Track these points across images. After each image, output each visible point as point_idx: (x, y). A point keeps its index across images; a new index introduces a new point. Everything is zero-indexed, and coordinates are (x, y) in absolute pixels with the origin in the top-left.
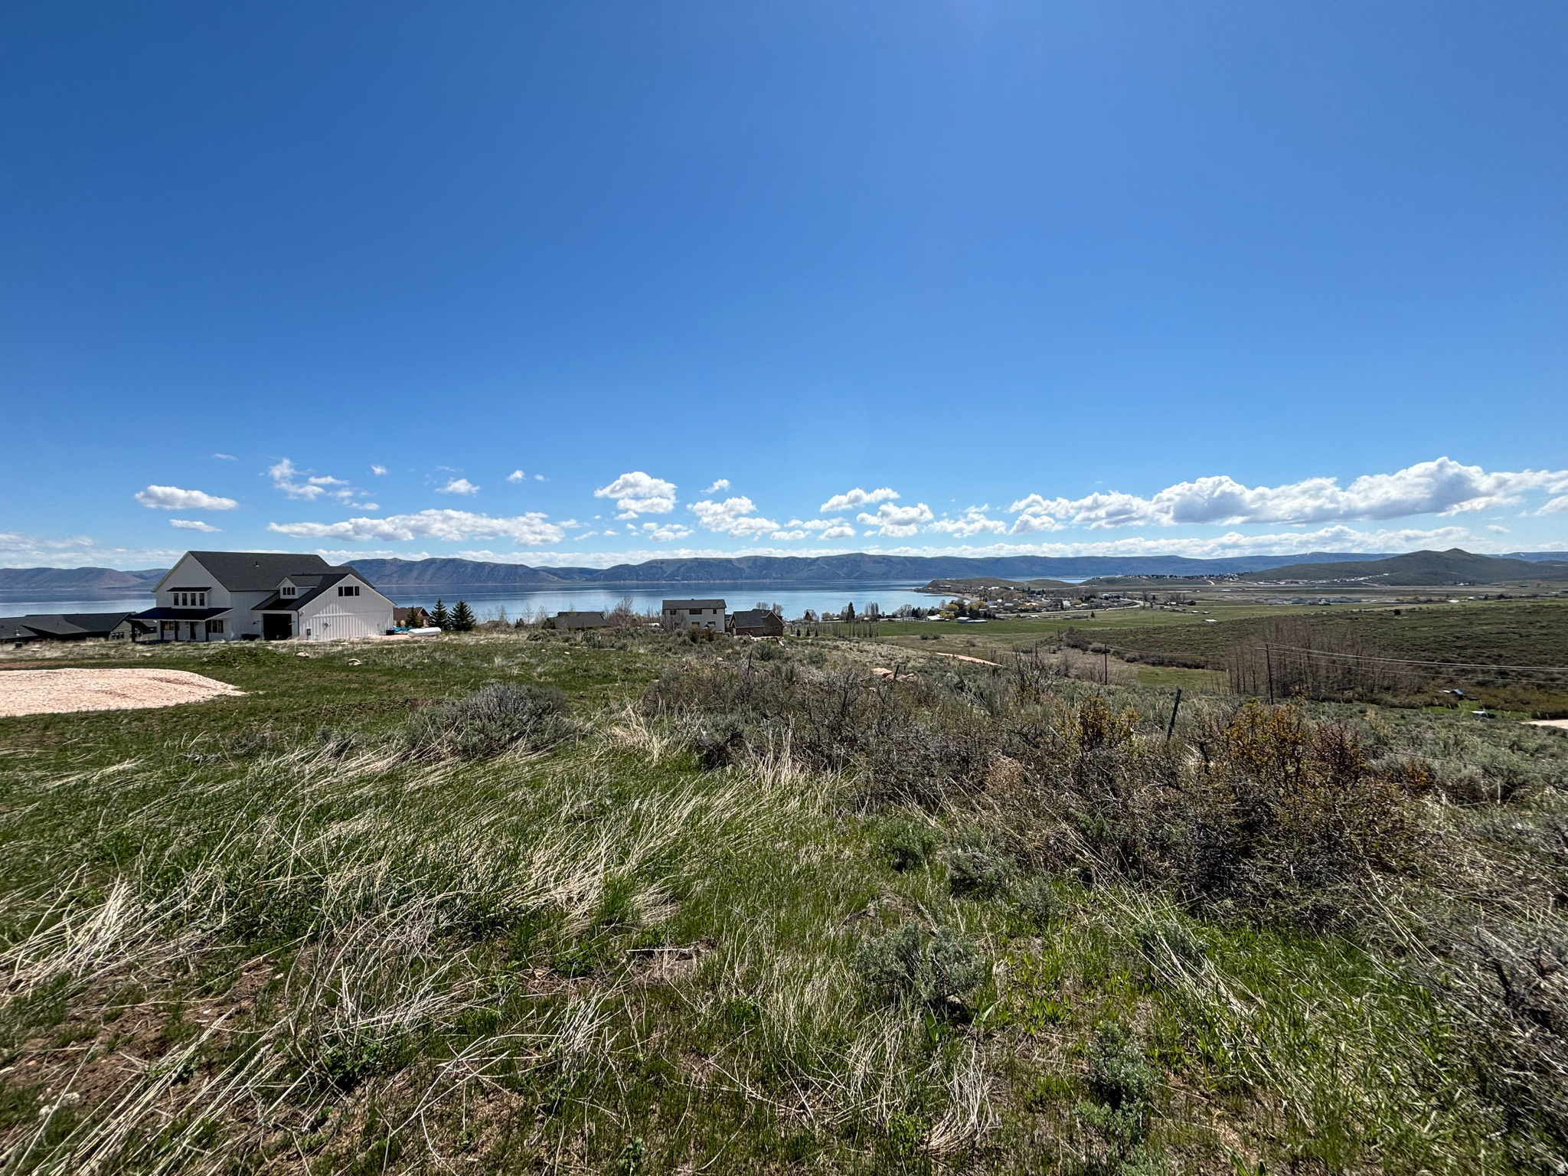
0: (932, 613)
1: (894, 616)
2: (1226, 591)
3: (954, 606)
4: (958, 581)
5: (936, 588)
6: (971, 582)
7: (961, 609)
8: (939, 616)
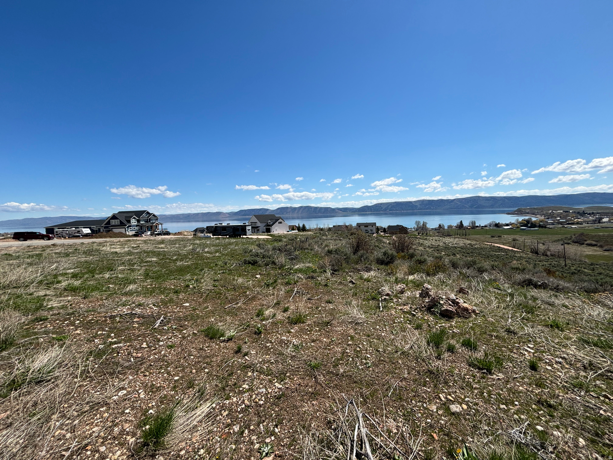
1: (485, 226)
4: (534, 209)
5: (520, 212)
6: (542, 209)
7: (527, 223)
8: (511, 226)
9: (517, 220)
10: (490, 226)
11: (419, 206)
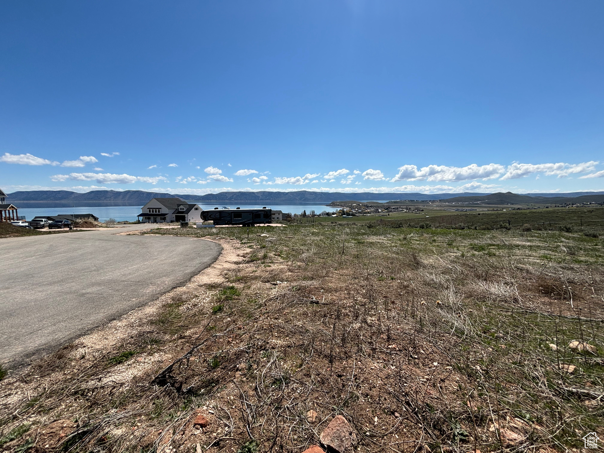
0: (333, 214)
1: (320, 215)
2: (435, 206)
3: (341, 211)
4: (343, 202)
5: (334, 205)
6: (346, 203)
8: (336, 215)
10: (323, 214)
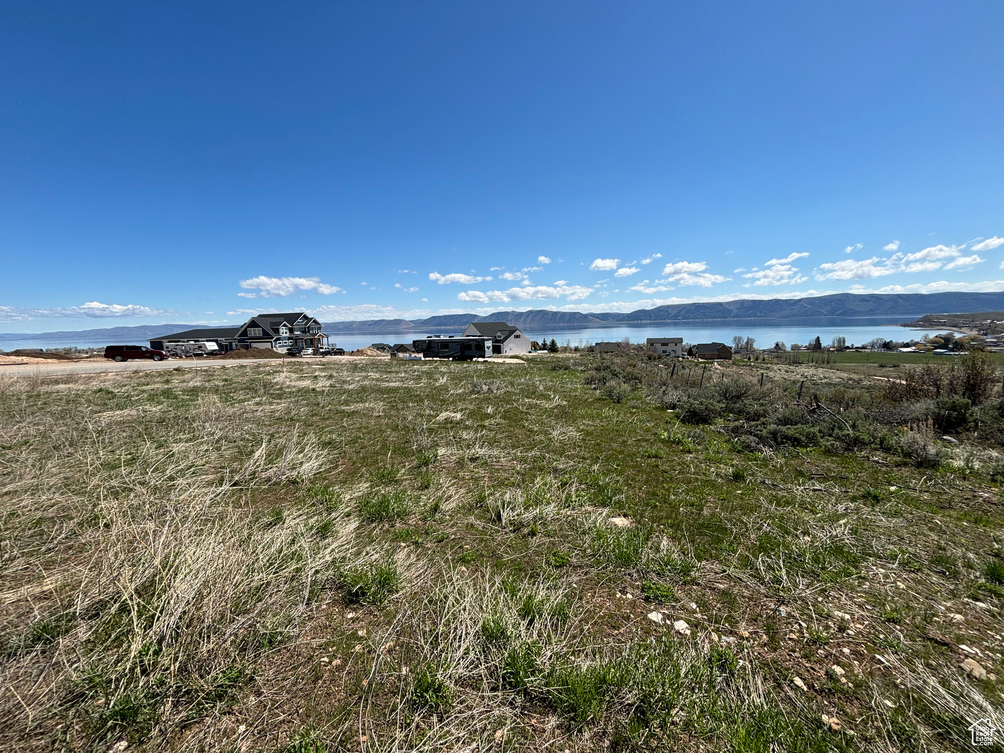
0: (907, 345)
1: (864, 347)
3: (938, 339)
4: (957, 316)
5: (928, 323)
6: (973, 318)
7: (945, 342)
8: (914, 348)
9: (926, 337)
10: (873, 346)
11: (735, 311)
